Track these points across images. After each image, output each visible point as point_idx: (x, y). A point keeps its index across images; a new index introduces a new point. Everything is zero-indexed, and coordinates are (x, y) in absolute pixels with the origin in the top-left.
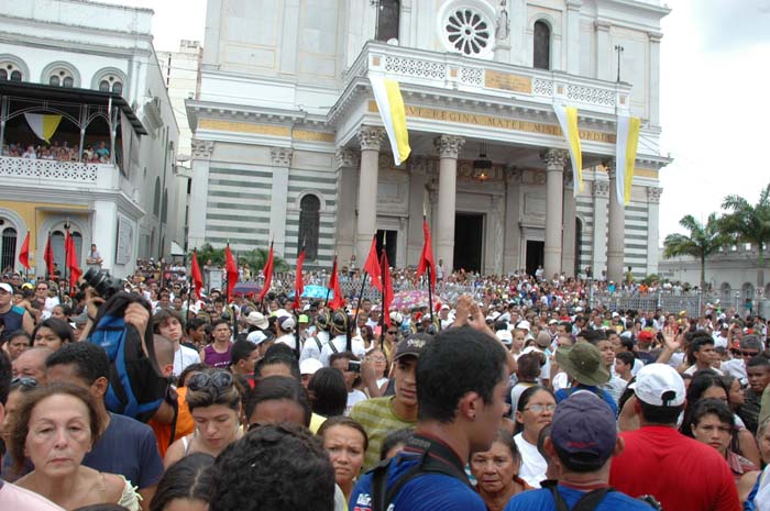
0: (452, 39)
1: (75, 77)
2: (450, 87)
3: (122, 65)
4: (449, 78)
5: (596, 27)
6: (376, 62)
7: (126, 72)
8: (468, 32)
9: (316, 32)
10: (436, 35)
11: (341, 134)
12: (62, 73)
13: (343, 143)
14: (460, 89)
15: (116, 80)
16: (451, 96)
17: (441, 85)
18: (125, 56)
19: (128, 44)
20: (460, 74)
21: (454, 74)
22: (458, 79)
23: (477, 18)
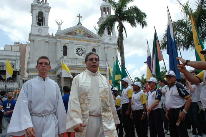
0: (77, 53)
1: (5, 65)
2: (76, 65)
3: (14, 62)
4: (75, 63)
5: (105, 48)
6: (62, 61)
7: (15, 63)
8: (80, 52)
9: (51, 54)
10: (74, 53)
11: (57, 73)
12: (2, 64)
13: (57, 74)
14: (77, 65)
15: (13, 65)
16: (76, 66)
17: (74, 64)
18: (15, 60)
19: (15, 58)
20: (77, 62)
21: (76, 62)
22: (77, 63)
23: (81, 49)
